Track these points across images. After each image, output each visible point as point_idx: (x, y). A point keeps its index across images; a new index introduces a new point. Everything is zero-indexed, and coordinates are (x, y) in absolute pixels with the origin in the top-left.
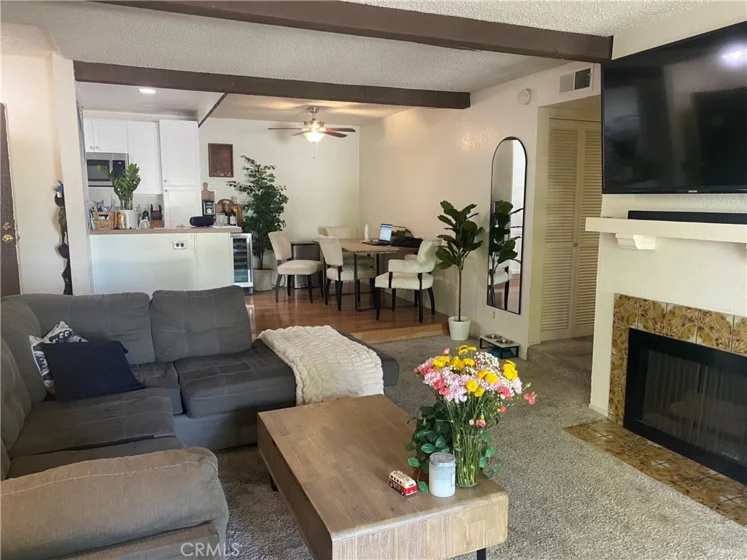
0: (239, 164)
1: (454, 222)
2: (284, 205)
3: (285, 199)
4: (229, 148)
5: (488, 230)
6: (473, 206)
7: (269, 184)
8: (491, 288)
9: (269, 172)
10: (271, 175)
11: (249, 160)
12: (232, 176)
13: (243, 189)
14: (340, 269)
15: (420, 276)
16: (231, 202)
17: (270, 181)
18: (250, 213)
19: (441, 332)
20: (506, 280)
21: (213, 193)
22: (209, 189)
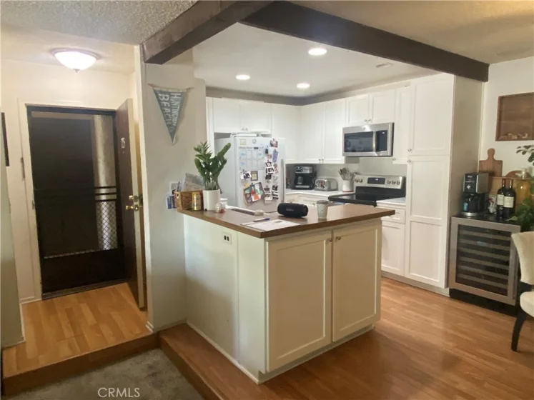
21: (501, 162)
22: (497, 157)
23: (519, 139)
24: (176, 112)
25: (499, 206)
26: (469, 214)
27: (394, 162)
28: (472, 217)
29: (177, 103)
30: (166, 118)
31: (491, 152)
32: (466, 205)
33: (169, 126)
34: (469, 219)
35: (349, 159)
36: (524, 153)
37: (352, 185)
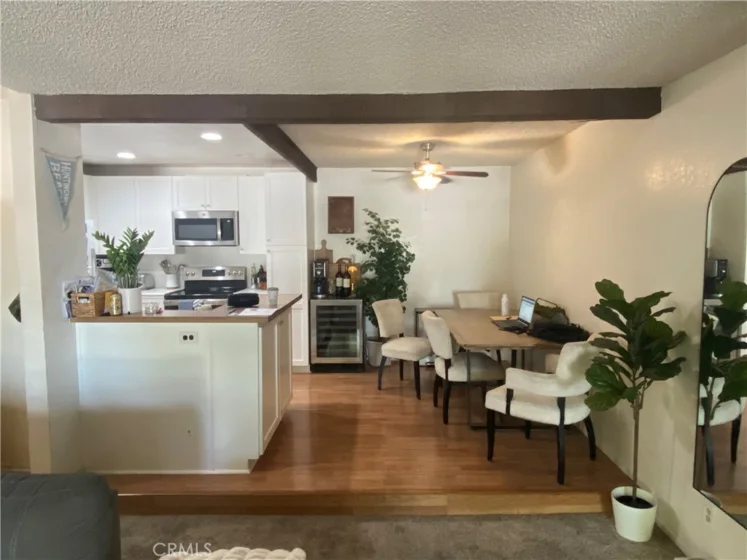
0: (361, 219)
1: (624, 321)
2: (410, 264)
3: (411, 257)
4: (350, 201)
5: (696, 339)
6: (663, 294)
7: (395, 240)
8: (703, 431)
9: (393, 227)
10: (397, 230)
11: (370, 213)
12: (352, 232)
13: (361, 247)
14: (448, 364)
15: (561, 403)
16: (350, 260)
17: (394, 236)
18: (370, 274)
19: (598, 508)
20: (734, 417)
21: (331, 251)
22: (328, 247)
23: (344, 232)
24: (67, 187)
25: (337, 288)
26: (320, 296)
27: (241, 252)
28: (322, 298)
29: (67, 176)
30: (59, 194)
31: (324, 242)
32: (319, 288)
33: (62, 204)
34: (321, 300)
35: (180, 249)
36: (352, 244)
37: (178, 280)
